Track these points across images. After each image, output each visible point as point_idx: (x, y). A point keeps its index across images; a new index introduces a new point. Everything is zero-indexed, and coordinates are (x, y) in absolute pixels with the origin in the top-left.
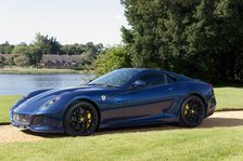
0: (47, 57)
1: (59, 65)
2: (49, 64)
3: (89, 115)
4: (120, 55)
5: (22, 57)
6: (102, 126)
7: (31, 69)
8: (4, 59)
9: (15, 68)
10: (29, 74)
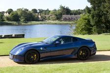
0: (64, 16)
1: (70, 20)
2: (65, 20)
3: (35, 56)
4: (86, 19)
5: (53, 16)
6: (41, 60)
7: (57, 22)
8: (46, 17)
9: (50, 21)
10: (56, 24)
